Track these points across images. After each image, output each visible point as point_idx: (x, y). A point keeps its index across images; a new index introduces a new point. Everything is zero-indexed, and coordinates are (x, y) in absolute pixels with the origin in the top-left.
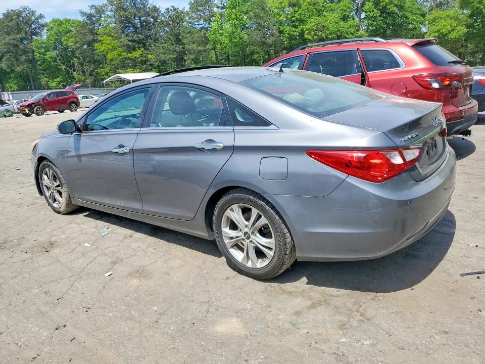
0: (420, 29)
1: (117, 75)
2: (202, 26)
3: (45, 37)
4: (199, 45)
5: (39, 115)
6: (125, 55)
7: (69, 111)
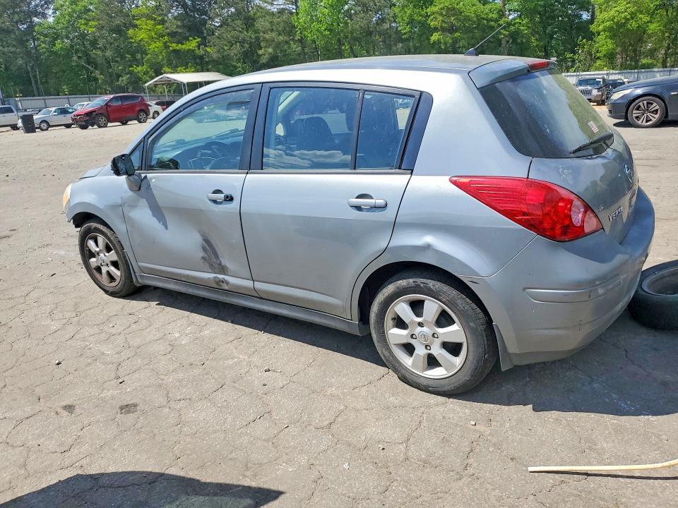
0: (580, 17)
1: (164, 75)
2: (282, 7)
3: (51, 20)
4: (280, 34)
5: (102, 127)
6: (174, 46)
7: (136, 122)
